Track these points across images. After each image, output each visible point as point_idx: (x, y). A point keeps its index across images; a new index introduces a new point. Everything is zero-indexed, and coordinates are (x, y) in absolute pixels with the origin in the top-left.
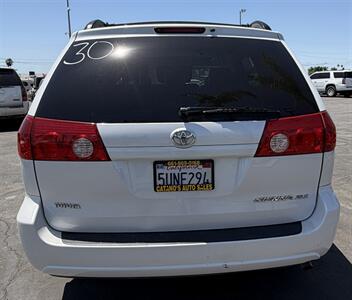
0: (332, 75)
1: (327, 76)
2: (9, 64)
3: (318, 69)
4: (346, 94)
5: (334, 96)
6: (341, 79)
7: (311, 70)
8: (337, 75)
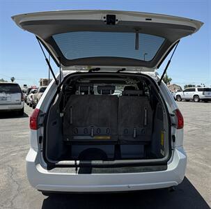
0: (196, 90)
1: (194, 90)
2: (13, 80)
3: (190, 86)
4: (206, 101)
5: (198, 102)
6: (202, 92)
7: (186, 86)
8: (199, 90)
